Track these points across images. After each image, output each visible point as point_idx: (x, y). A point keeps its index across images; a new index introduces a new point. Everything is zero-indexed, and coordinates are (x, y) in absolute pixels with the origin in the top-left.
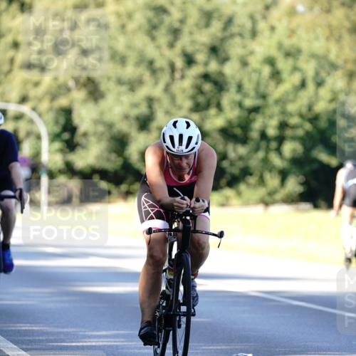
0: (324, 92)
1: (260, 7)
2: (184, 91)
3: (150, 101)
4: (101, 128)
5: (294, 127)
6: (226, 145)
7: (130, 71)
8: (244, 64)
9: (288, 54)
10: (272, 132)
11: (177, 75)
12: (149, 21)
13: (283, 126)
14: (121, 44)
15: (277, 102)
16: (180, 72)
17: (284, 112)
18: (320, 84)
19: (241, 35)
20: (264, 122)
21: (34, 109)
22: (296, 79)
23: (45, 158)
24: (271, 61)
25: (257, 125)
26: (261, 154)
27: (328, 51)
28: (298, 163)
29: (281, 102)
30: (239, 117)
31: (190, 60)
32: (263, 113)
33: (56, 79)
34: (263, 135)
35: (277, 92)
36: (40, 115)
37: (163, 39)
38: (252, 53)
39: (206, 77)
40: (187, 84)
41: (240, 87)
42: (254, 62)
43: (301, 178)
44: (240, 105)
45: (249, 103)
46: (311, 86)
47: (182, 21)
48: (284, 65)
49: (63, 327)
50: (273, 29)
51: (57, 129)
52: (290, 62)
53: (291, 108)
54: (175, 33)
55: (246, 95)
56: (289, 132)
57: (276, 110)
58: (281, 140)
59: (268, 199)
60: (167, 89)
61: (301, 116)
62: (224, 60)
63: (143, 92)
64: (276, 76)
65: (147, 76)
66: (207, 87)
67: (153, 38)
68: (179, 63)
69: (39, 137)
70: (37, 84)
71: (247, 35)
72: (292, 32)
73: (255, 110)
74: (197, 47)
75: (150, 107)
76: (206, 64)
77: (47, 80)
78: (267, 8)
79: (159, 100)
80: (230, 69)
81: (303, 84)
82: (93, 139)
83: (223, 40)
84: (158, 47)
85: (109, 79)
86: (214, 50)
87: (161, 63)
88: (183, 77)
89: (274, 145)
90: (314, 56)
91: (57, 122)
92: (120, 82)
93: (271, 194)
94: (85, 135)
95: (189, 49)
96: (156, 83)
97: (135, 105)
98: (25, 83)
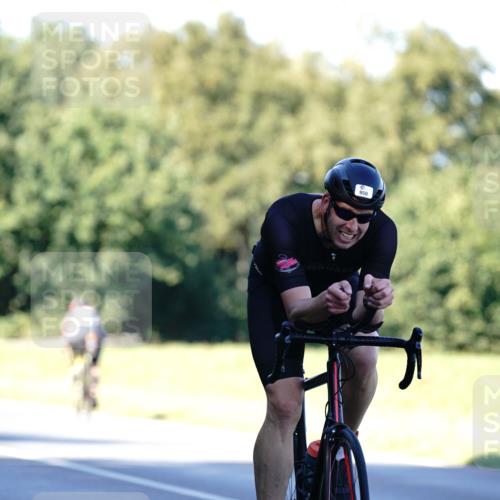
0: (159, 180)
6: (19, 250)
8: (45, 137)
9: (107, 124)
10: (84, 234)
13: (101, 227)
15: (93, 193)
17: (101, 207)
18: (153, 166)
20: (73, 221)
22: (120, 161)
24: (81, 134)
25: (64, 223)
27: (165, 120)
29: (99, 193)
32: (72, 208)
34: (72, 240)
35: (92, 179)
38: (56, 124)
41: (38, 171)
42: (59, 137)
44: (39, 197)
45: (53, 193)
46: (141, 169)
48: (101, 140)
52: (110, 135)
53: (114, 201)
55: (46, 184)
56: (107, 236)
57: (89, 203)
58: (96, 247)
61: (127, 214)
62: (16, 133)
64: (90, 156)
73: (62, 204)
80: (26, 146)
81: (130, 169)
83: (15, 104)
86: (2, 118)
90: (143, 126)
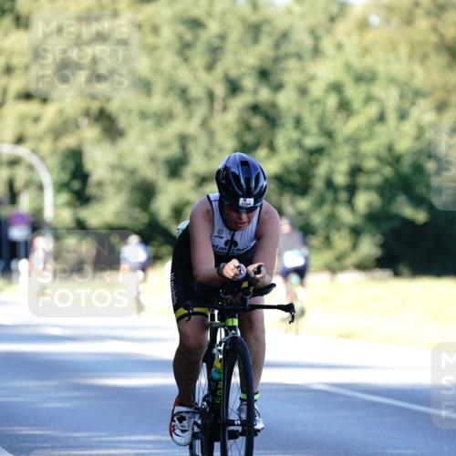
0: (408, 128)
1: (323, 18)
2: (226, 127)
3: (183, 139)
4: (120, 176)
5: (368, 173)
6: (281, 194)
7: (157, 102)
8: (303, 91)
9: (359, 79)
10: (340, 179)
11: (218, 106)
12: (180, 38)
13: (355, 171)
15: (347, 140)
16: (221, 102)
17: (356, 154)
18: (403, 116)
19: (299, 56)
20: (329, 167)
21: (34, 151)
22: (372, 110)
23: (49, 214)
24: (336, 88)
25: (322, 170)
26: (326, 209)
27: (412, 74)
28: (375, 219)
29: (354, 140)
30: (298, 161)
31: (234, 88)
32: (329, 155)
33: (61, 112)
34: (330, 184)
35: (347, 128)
36: (42, 159)
37: (199, 60)
38: (312, 78)
39: (255, 108)
40: (231, 117)
41: (298, 122)
42: (317, 90)
43: (379, 238)
44: (299, 144)
45: (311, 142)
47: (222, 37)
48: (354, 93)
49: (73, 431)
50: (340, 47)
51: (65, 177)
52: (363, 88)
53: (366, 148)
54: (215, 52)
55: (305, 133)
56: (362, 179)
57: (345, 150)
58: (352, 189)
59: (335, 265)
60: (205, 123)
61: (379, 158)
62: (278, 87)
63: (176, 127)
64: (345, 107)
65: (178, 107)
66: (257, 121)
67: (186, 60)
68: (220, 90)
69: (41, 188)
70: (36, 120)
71: (307, 55)
72: (365, 51)
73: (319, 151)
74: (243, 70)
75: (183, 148)
76: (255, 92)
77: (50, 113)
78: (332, 19)
79: (194, 138)
80: (286, 99)
81: (381, 118)
82: (109, 190)
83: (276, 60)
84: (193, 70)
85: (130, 112)
86: (264, 74)
87: (196, 91)
88: (225, 109)
89: (343, 195)
90: (393, 80)
91: (63, 168)
92: (143, 115)
93: (340, 258)
94: (100, 184)
95: (234, 73)
96: (190, 117)
97: (164, 145)
98: (22, 118)
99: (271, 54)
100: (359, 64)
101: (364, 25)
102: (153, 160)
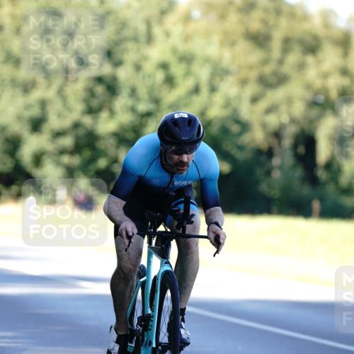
1: (156, 11)
3: (43, 104)
7: (24, 74)
8: (138, 68)
9: (182, 59)
11: (71, 77)
14: (15, 46)
15: (170, 107)
18: (213, 89)
19: (135, 39)
22: (189, 83)
24: (164, 66)
25: (150, 129)
30: (132, 122)
32: (156, 117)
35: (170, 97)
39: (100, 80)
40: (80, 86)
41: (133, 92)
42: (149, 67)
44: (133, 110)
45: (143, 107)
46: (205, 91)
48: (177, 70)
50: (168, 34)
55: (139, 100)
60: (60, 92)
62: (118, 64)
63: (37, 95)
64: (170, 81)
65: (41, 79)
66: (100, 90)
71: (142, 39)
72: (187, 38)
73: (148, 115)
75: (43, 109)
78: (163, 13)
79: (51, 102)
80: (124, 74)
81: (196, 90)
83: (118, 43)
86: (109, 54)
88: (76, 80)
90: (207, 60)
96: (49, 86)
97: (28, 107)
99: (114, 38)
100: (182, 48)
101: (187, 18)
102: (19, 118)
